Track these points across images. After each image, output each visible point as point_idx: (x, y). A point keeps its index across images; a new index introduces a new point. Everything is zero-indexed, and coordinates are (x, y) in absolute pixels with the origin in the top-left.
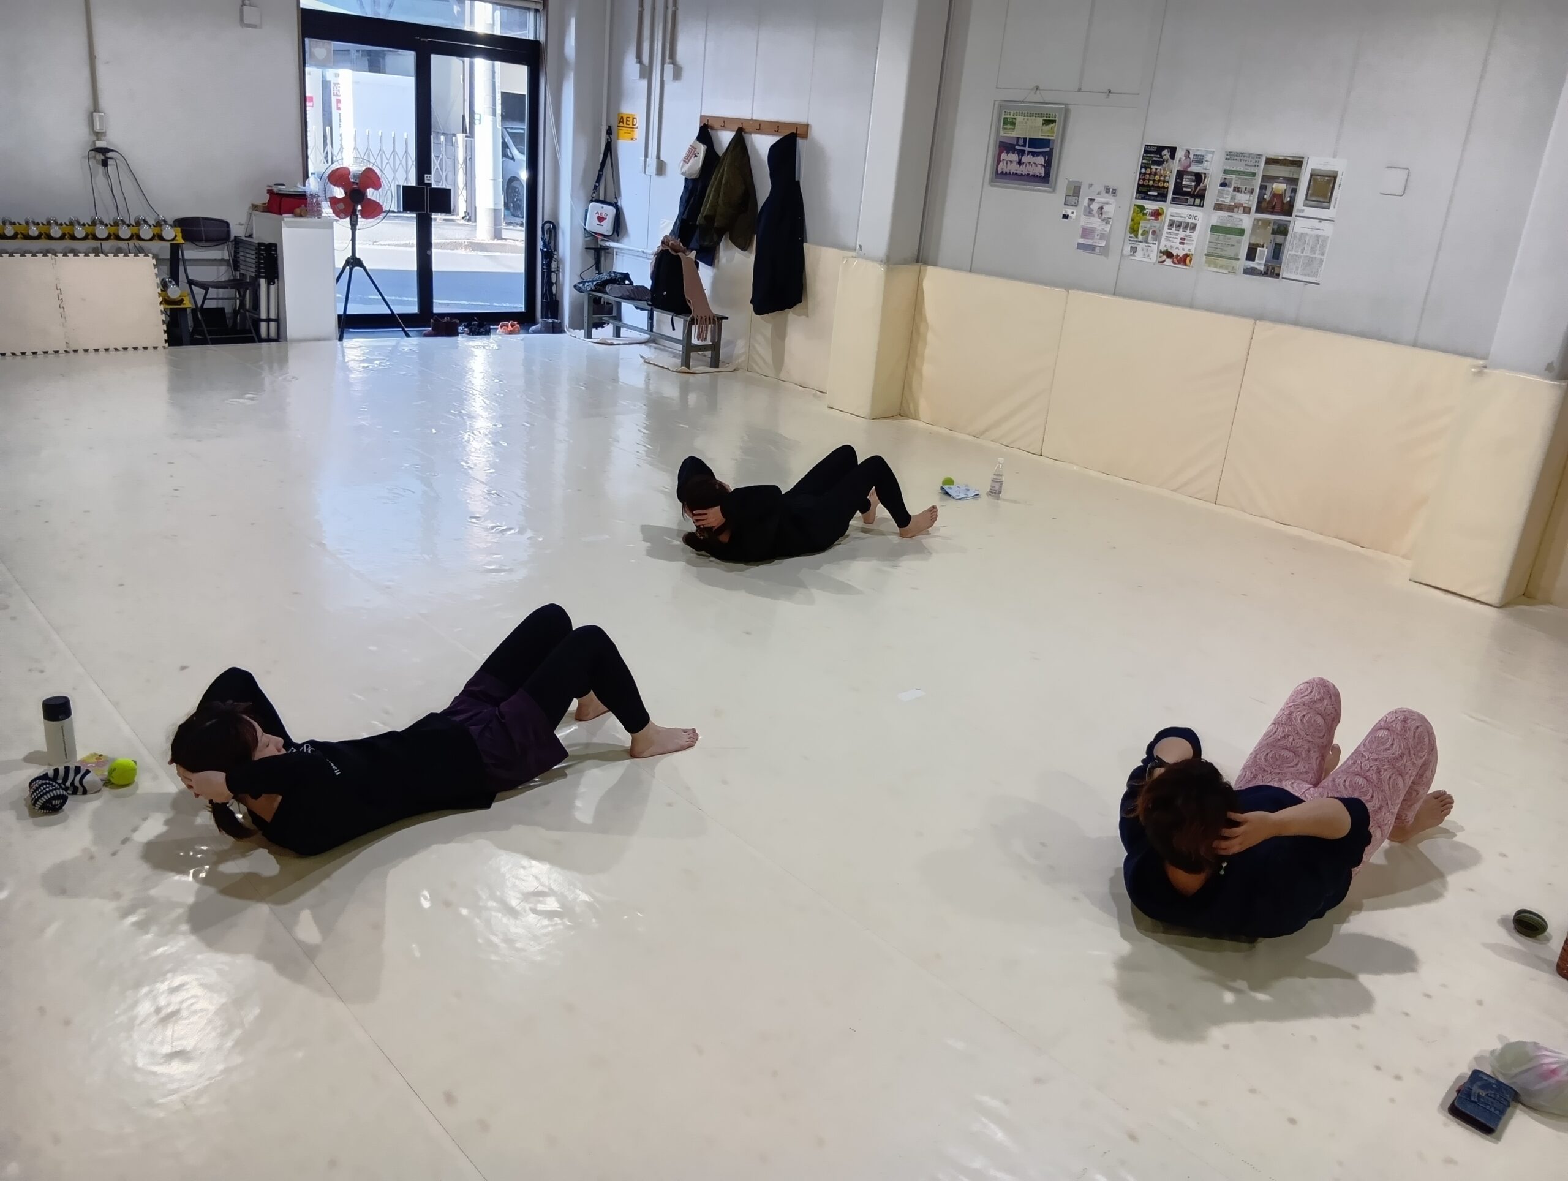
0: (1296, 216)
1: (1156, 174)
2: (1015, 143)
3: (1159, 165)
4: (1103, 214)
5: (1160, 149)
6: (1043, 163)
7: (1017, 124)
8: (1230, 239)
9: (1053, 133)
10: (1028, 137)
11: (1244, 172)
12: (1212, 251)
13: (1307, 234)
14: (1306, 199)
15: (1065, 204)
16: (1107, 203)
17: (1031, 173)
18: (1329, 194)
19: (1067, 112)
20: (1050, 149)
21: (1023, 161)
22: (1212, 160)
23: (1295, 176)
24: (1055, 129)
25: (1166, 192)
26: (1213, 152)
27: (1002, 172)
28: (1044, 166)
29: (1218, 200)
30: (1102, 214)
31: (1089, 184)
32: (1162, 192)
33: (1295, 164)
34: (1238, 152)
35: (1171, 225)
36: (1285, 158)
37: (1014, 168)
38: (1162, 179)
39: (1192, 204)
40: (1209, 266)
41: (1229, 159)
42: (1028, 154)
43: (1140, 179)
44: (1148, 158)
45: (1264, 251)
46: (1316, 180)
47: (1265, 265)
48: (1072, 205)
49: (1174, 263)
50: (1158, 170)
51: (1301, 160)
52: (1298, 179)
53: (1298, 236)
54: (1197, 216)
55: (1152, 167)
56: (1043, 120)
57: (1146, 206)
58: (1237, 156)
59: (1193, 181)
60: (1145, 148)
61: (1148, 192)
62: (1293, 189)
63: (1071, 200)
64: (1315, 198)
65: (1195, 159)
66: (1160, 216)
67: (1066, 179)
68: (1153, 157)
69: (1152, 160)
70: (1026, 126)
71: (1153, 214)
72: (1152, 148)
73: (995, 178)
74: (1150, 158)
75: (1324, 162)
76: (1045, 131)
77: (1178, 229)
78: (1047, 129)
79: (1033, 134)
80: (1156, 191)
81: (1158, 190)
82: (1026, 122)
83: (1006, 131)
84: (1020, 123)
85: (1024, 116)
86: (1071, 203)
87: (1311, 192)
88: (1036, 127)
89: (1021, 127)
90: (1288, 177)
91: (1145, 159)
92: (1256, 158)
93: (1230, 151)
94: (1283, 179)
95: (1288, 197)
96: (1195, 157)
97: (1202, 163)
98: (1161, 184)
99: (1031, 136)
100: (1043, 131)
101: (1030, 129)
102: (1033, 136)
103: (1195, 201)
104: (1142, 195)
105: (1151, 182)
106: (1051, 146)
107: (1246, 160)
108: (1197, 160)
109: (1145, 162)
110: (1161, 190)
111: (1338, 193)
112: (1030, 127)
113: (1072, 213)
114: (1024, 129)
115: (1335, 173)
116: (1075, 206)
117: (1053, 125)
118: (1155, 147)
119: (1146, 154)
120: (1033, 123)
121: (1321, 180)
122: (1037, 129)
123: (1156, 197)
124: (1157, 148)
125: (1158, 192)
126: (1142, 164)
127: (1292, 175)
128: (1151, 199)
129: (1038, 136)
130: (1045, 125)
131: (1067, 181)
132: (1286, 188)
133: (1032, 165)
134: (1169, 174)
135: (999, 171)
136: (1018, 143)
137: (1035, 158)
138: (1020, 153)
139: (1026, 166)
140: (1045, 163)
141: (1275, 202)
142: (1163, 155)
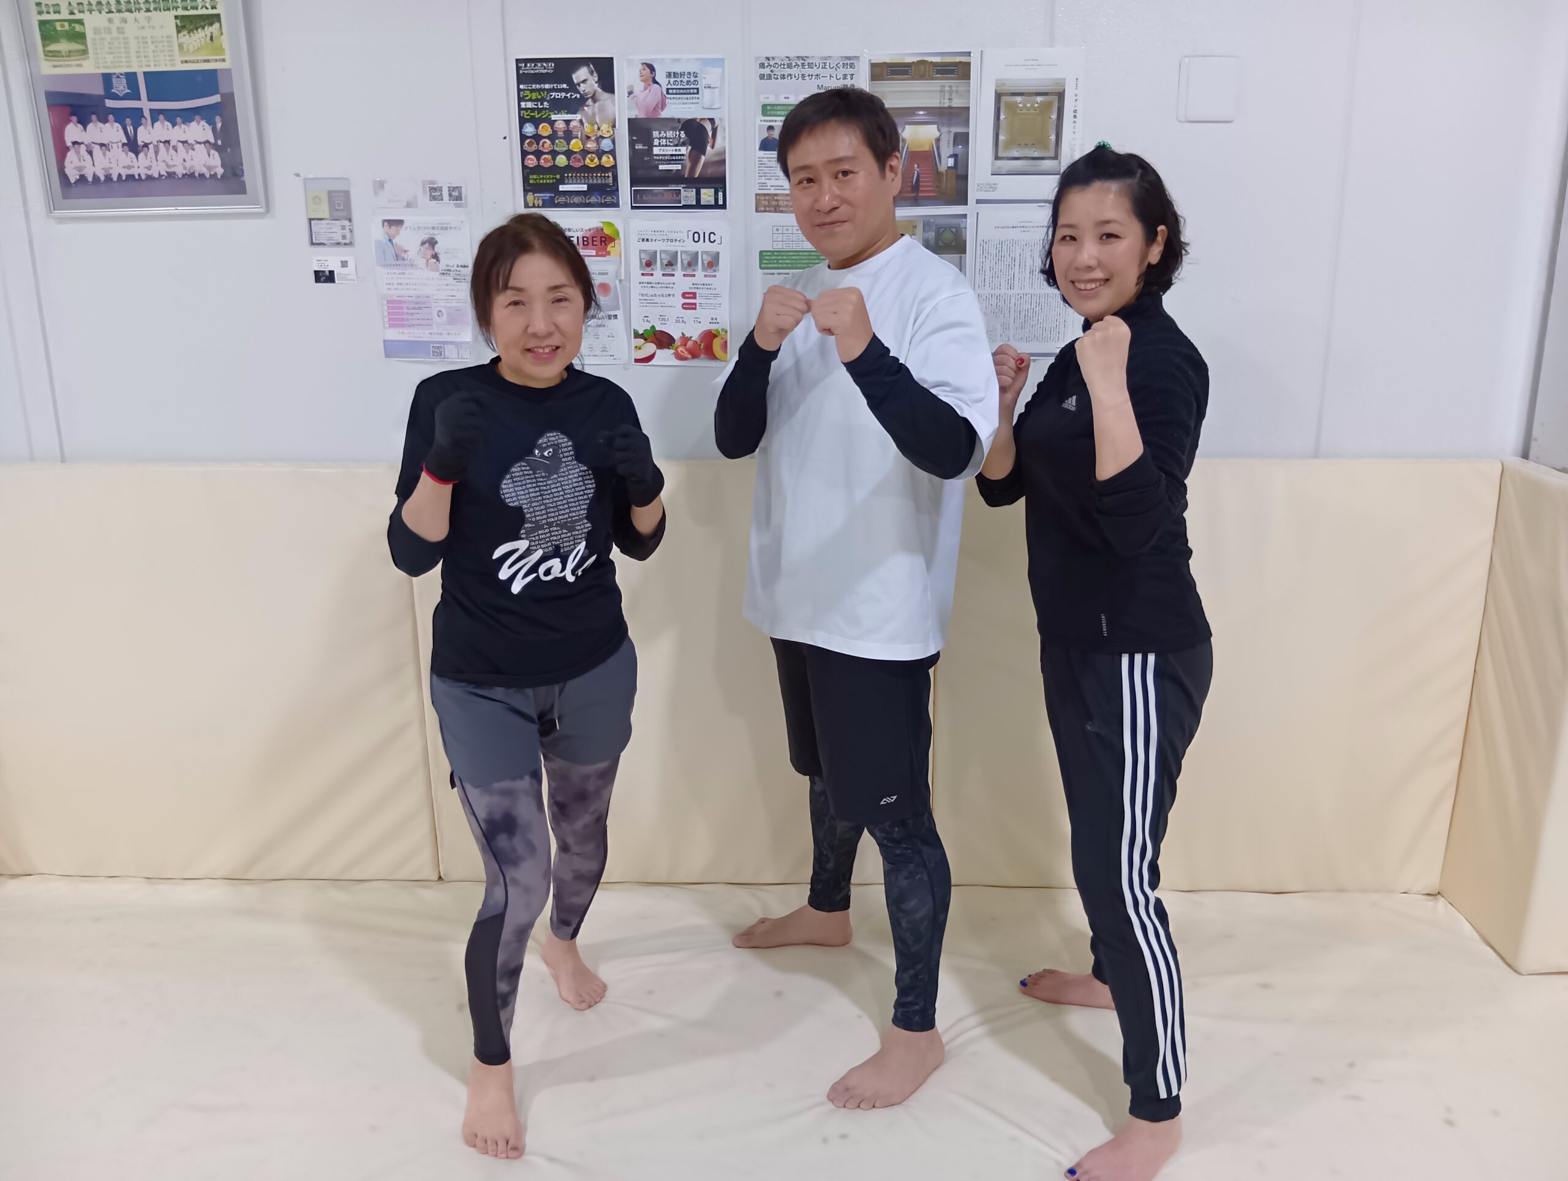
0: (978, 202)
1: (568, 135)
2: (99, 90)
3: (576, 114)
4: (441, 257)
5: (565, 67)
6: (212, 140)
7: (89, 35)
9: (220, 50)
10: (139, 70)
13: (1014, 243)
14: (997, 158)
15: (312, 244)
16: (446, 229)
17: (180, 171)
18: (1053, 137)
20: (222, 96)
22: (722, 77)
23: (957, 103)
24: (225, 41)
25: (610, 181)
26: (719, 62)
27: (82, 179)
28: (215, 146)
29: (763, 185)
30: (436, 257)
31: (375, 182)
32: (599, 182)
33: (952, 72)
34: (792, 55)
35: (649, 264)
36: (920, 58)
37: (119, 162)
38: (591, 145)
39: (694, 203)
41: (769, 77)
42: (153, 122)
43: (524, 154)
44: (534, 96)
46: (1012, 108)
48: (338, 244)
49: (679, 357)
50: (573, 124)
51: (964, 59)
52: (969, 108)
53: (993, 251)
54: (715, 234)
55: (553, 117)
56: (176, 17)
58: (790, 66)
59: (684, 144)
60: (518, 68)
61: (560, 186)
62: (956, 135)
63: (331, 231)
64: (1016, 153)
65: (674, 85)
66: (612, 244)
67: (298, 175)
68: (547, 89)
69: (548, 99)
70: (124, 38)
71: (590, 241)
72: (539, 65)
73: (65, 197)
74: (540, 94)
75: (1026, 60)
76: (191, 48)
77: (669, 271)
78: (195, 41)
79: (154, 61)
80: (583, 182)
81: (588, 177)
82: (118, 28)
83: (58, 61)
84: (100, 33)
85: (107, 13)
86: (330, 239)
87: (1003, 138)
88: (160, 42)
89: (106, 46)
90: (942, 105)
91: (527, 98)
92: (843, 67)
93: (767, 56)
94: (926, 112)
95: (949, 157)
96: (672, 80)
97: (698, 93)
98: (592, 161)
99: (149, 66)
100: (185, 49)
101: (139, 47)
102: (155, 65)
103: (698, 194)
104: (544, 195)
105: (562, 158)
106: (223, 88)
107: (817, 75)
108: (682, 87)
109: (527, 107)
110: (597, 176)
111: (1074, 132)
112: (139, 43)
113: (343, 266)
114: (117, 48)
115: (1057, 84)
116: (345, 244)
117: (217, 25)
118: (549, 62)
119: (524, 84)
120: (143, 28)
121: (1025, 105)
122: (164, 46)
123: (585, 196)
124: (553, 65)
125: (587, 182)
126: (522, 112)
127: (949, 99)
128: (570, 203)
129: (173, 65)
130: (185, 32)
131: (301, 179)
132: (941, 135)
133: (175, 149)
134: (608, 132)
135: (73, 176)
136: (113, 91)
137: (180, 127)
138: (128, 121)
139: (156, 153)
140: (216, 138)
141: (918, 175)
142: (575, 81)
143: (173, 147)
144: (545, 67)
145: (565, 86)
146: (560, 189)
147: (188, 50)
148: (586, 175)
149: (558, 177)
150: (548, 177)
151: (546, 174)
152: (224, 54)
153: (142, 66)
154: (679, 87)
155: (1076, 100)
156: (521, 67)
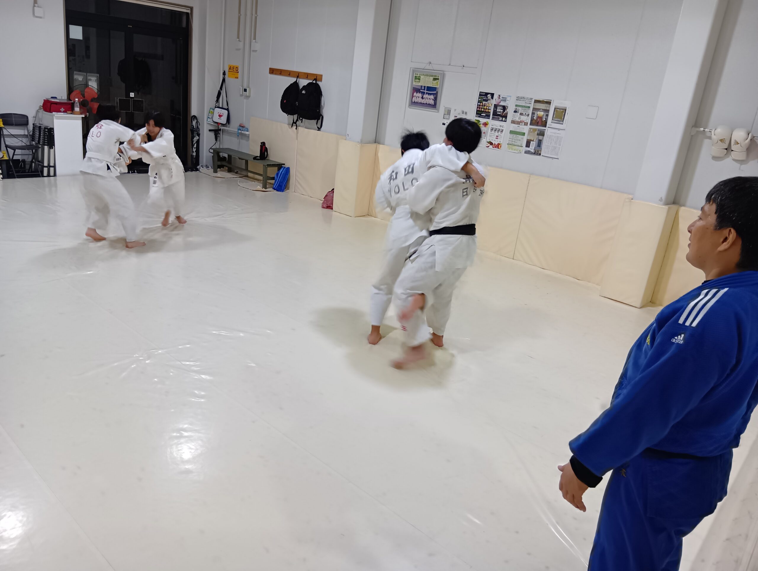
0: (548, 127)
1: (485, 106)
2: (420, 88)
3: (486, 102)
5: (487, 94)
7: (421, 79)
8: (518, 137)
10: (426, 86)
11: (525, 106)
12: (510, 142)
13: (553, 135)
14: (553, 120)
15: (444, 117)
17: (428, 103)
18: (563, 118)
19: (444, 75)
20: (437, 92)
21: (424, 97)
22: (510, 99)
23: (548, 109)
24: (439, 83)
25: (489, 114)
26: (511, 96)
28: (434, 100)
29: (513, 119)
31: (455, 109)
32: (487, 114)
33: (548, 103)
35: (492, 130)
36: (543, 100)
37: (420, 100)
38: (488, 108)
40: (509, 149)
41: (518, 100)
43: (477, 108)
44: (481, 98)
45: (534, 143)
46: (557, 111)
47: (534, 150)
48: (447, 119)
49: (493, 147)
50: (486, 104)
51: (550, 101)
53: (549, 137)
54: (503, 126)
56: (433, 78)
57: (481, 121)
58: (521, 98)
59: (502, 110)
60: (480, 93)
62: (547, 115)
63: (447, 116)
64: (556, 119)
65: (503, 99)
66: (486, 125)
68: (483, 97)
69: (483, 99)
71: (483, 124)
72: (483, 93)
73: (411, 104)
75: (560, 103)
76: (434, 83)
77: (495, 131)
79: (429, 85)
80: (485, 114)
82: (425, 79)
83: (416, 83)
84: (423, 79)
85: (424, 76)
87: (555, 116)
88: (430, 81)
90: (545, 109)
92: (530, 100)
93: (518, 96)
94: (542, 110)
95: (544, 118)
97: (506, 101)
98: (487, 110)
103: (502, 119)
104: (478, 115)
105: (483, 109)
106: (437, 90)
107: (525, 101)
109: (480, 100)
111: (567, 117)
112: (427, 81)
114: (424, 82)
115: (565, 107)
117: (438, 81)
118: (485, 93)
119: (480, 96)
120: (428, 79)
121: (559, 111)
123: (485, 116)
129: (431, 86)
130: (434, 81)
131: (444, 107)
132: (544, 114)
134: (491, 106)
135: (413, 101)
136: (422, 89)
137: (429, 96)
138: (423, 93)
139: (425, 99)
141: (539, 121)
142: (488, 97)
143: (428, 99)
145: (486, 97)
146: (481, 115)
149: (482, 112)
150: (480, 112)
152: (438, 85)
155: (568, 111)
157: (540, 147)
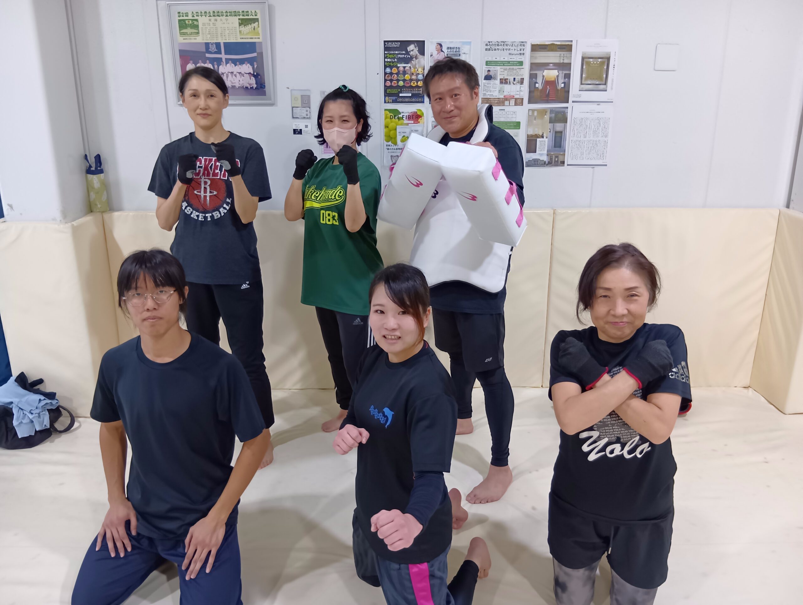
0: (573, 102)
2: (204, 50)
3: (408, 64)
6: (252, 73)
7: (200, 26)
9: (258, 34)
10: (221, 41)
11: (509, 62)
13: (587, 119)
14: (582, 84)
15: (293, 118)
17: (237, 85)
18: (605, 76)
19: (270, 9)
20: (258, 53)
22: (470, 50)
23: (566, 61)
24: (260, 30)
26: (469, 43)
28: (253, 76)
31: (321, 92)
32: (416, 92)
33: (564, 48)
34: (498, 40)
36: (552, 43)
38: (414, 77)
41: (489, 50)
42: (226, 64)
43: (385, 80)
44: (391, 56)
45: (545, 141)
46: (588, 64)
47: (547, 155)
48: (304, 118)
50: (406, 68)
51: (570, 43)
52: (571, 63)
53: (578, 122)
56: (239, 19)
57: (400, 111)
58: (498, 45)
60: (385, 45)
61: (400, 94)
62: (565, 74)
63: (301, 112)
64: (589, 82)
65: (450, 52)
66: (421, 119)
67: (288, 88)
68: (396, 54)
69: (397, 57)
70: (215, 28)
71: (411, 117)
72: (394, 43)
74: (393, 56)
75: (595, 44)
76: (245, 32)
78: (247, 30)
79: (228, 38)
80: (410, 92)
81: (412, 90)
82: (213, 23)
83: (186, 37)
84: (205, 25)
85: (209, 16)
86: (301, 115)
87: (584, 76)
88: (231, 29)
89: (208, 31)
90: (560, 62)
91: (388, 57)
92: (520, 46)
93: (489, 41)
94: (553, 65)
95: (562, 83)
96: (449, 50)
97: (460, 56)
98: (414, 83)
99: (226, 40)
100: (242, 33)
101: (222, 32)
102: (229, 39)
104: (392, 98)
105: (401, 83)
106: (258, 50)
107: (509, 49)
108: (453, 53)
109: (388, 61)
110: (415, 90)
111: (613, 74)
112: (222, 30)
113: (306, 128)
114: (213, 32)
115: (607, 54)
116: (307, 118)
117: (257, 23)
118: (398, 42)
119: (387, 51)
120: (224, 23)
121: (594, 63)
122: (233, 31)
123: (410, 99)
124: (399, 43)
125: (411, 92)
126: (386, 63)
127: (563, 59)
128: (404, 101)
129: (236, 40)
130: (243, 26)
131: (290, 90)
132: (559, 74)
133: (235, 76)
134: (421, 71)
136: (209, 50)
137: (238, 67)
138: (215, 63)
139: (227, 77)
140: (254, 73)
141: (549, 90)
142: (409, 50)
143: (235, 75)
144: (396, 45)
146: (400, 95)
147: (244, 33)
148: (411, 89)
149: (399, 90)
150: (395, 90)
151: (395, 89)
152: (259, 36)
153: (223, 40)
154: (452, 53)
155: (615, 61)
156: (386, 44)
157: (560, 147)
